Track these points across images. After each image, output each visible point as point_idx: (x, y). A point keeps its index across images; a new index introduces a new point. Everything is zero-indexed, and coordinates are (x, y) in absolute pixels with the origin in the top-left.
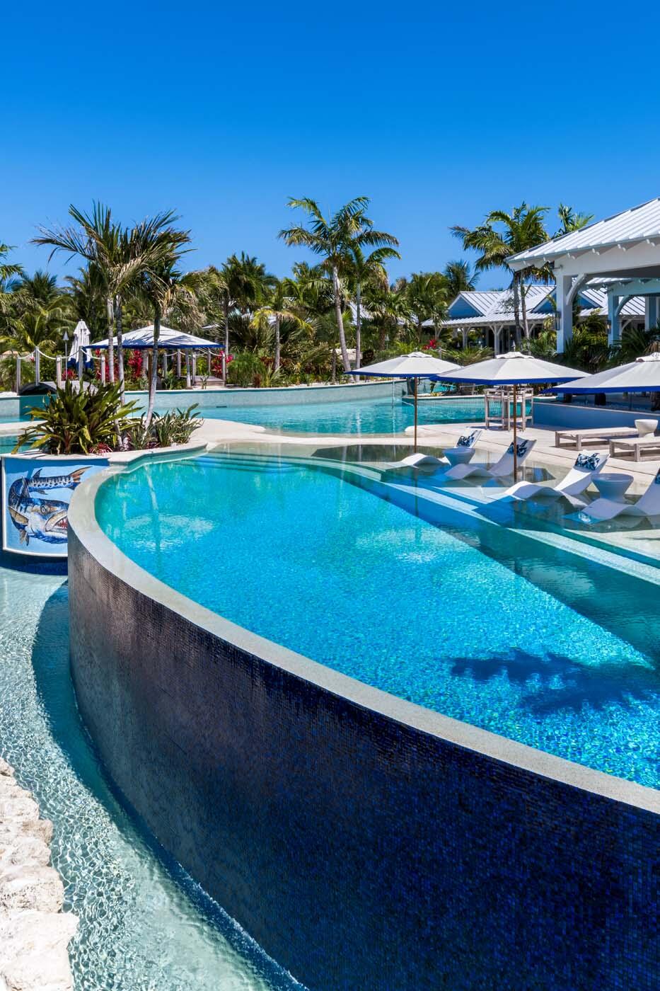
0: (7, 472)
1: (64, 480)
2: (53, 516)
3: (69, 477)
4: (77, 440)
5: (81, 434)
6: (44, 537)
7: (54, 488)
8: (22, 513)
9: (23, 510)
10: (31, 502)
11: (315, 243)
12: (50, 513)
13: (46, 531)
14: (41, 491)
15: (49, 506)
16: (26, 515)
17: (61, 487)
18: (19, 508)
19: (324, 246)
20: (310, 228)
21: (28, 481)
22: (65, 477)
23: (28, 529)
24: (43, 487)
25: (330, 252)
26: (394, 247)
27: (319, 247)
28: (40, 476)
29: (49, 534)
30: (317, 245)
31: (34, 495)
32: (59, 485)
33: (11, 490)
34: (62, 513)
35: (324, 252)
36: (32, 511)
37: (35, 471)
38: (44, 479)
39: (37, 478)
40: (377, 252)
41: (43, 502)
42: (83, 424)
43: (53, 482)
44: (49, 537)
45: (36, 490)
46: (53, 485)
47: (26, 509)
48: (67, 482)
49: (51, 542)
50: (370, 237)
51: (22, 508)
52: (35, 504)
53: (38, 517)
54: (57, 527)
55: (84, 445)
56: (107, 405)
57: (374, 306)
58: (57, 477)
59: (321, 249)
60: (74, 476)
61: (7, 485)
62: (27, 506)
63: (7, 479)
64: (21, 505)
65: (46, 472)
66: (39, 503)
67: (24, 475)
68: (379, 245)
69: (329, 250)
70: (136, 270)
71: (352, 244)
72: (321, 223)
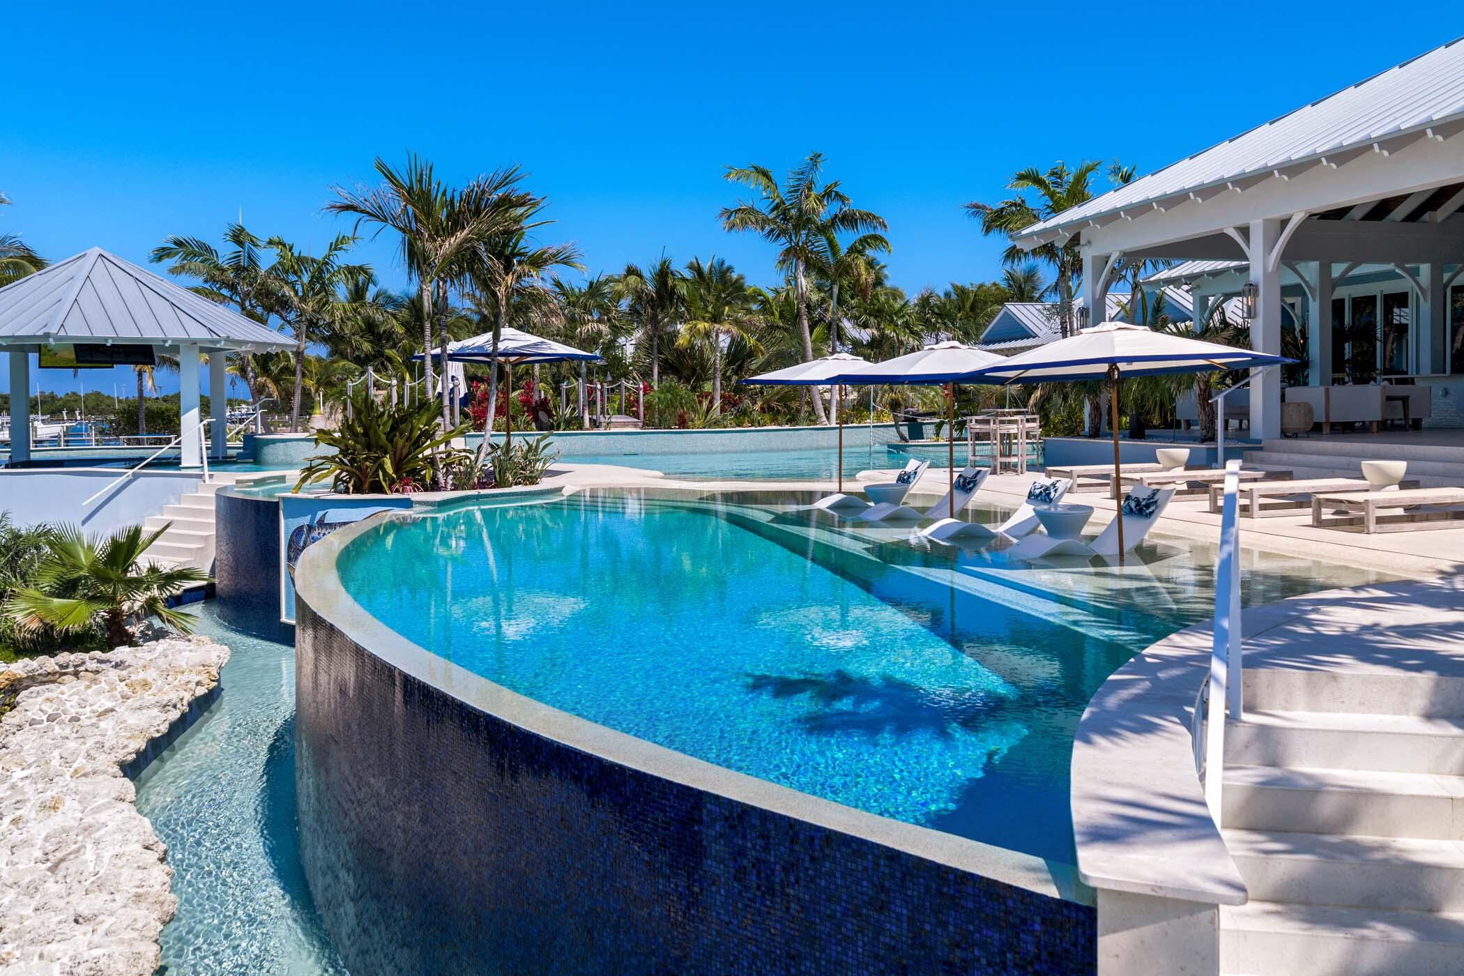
0: (285, 518)
4: (376, 474)
5: (381, 466)
11: (767, 228)
19: (784, 232)
20: (764, 208)
21: (310, 528)
25: (791, 240)
26: (881, 232)
27: (776, 233)
28: (326, 522)
30: (772, 230)
33: (290, 540)
35: (783, 240)
37: (320, 514)
38: (331, 526)
39: (321, 524)
40: (861, 240)
42: (386, 453)
50: (848, 220)
55: (385, 481)
56: (420, 429)
57: (867, 320)
59: (778, 236)
61: (286, 533)
63: (286, 526)
65: (333, 515)
67: (305, 520)
68: (863, 231)
69: (790, 237)
70: (461, 244)
71: (823, 229)
72: (777, 201)
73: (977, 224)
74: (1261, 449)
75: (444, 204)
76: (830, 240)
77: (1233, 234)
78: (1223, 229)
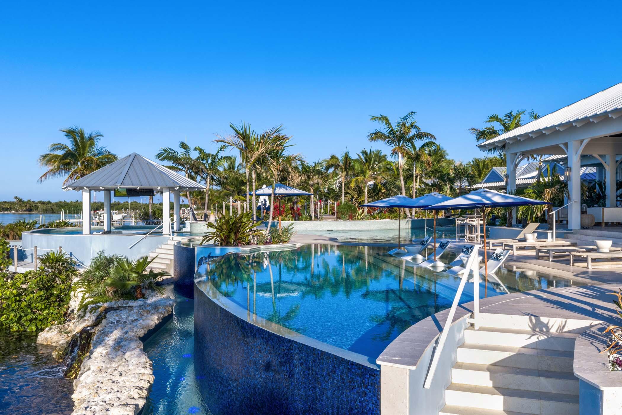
5: (231, 236)
11: (387, 140)
19: (393, 142)
21: (205, 258)
25: (396, 145)
26: (434, 141)
27: (390, 142)
28: (211, 256)
30: (388, 141)
33: (199, 262)
35: (393, 145)
37: (208, 253)
40: (425, 144)
42: (233, 231)
50: (420, 136)
55: (232, 241)
56: (245, 223)
61: (197, 260)
63: (197, 257)
68: (425, 141)
69: (396, 143)
70: (260, 155)
71: (410, 140)
72: (391, 129)
73: (474, 137)
74: (572, 233)
75: (255, 139)
76: (413, 144)
77: (562, 146)
78: (558, 144)
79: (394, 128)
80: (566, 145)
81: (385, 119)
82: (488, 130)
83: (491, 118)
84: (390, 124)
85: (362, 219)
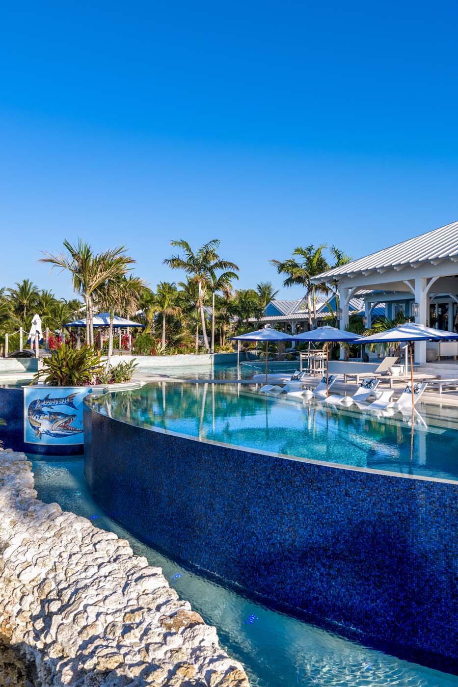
1: (63, 401)
2: (57, 421)
3: (67, 398)
4: (71, 377)
5: (73, 374)
6: (51, 434)
7: (57, 405)
8: (37, 420)
9: (38, 418)
10: (43, 413)
11: (187, 268)
12: (55, 419)
13: (52, 430)
14: (50, 407)
15: (55, 415)
16: (39, 421)
17: (61, 404)
18: (35, 417)
19: (193, 269)
20: (185, 258)
21: (41, 401)
22: (64, 399)
23: (41, 429)
24: (50, 404)
26: (235, 272)
28: (49, 398)
29: (54, 432)
30: (189, 269)
31: (45, 409)
32: (60, 403)
33: (30, 407)
34: (62, 419)
35: (193, 273)
36: (44, 419)
38: (52, 400)
40: (225, 274)
41: (50, 413)
43: (57, 402)
44: (54, 434)
45: (46, 406)
46: (57, 403)
47: (39, 418)
48: (65, 402)
49: (55, 436)
50: (221, 265)
51: (37, 417)
52: (45, 415)
53: (47, 422)
54: (59, 428)
58: (58, 399)
59: (191, 271)
60: (69, 398)
62: (40, 416)
63: (27, 400)
64: (37, 415)
65: (53, 395)
66: (48, 414)
68: (225, 271)
69: (196, 272)
70: (104, 279)
71: (211, 269)
72: (191, 256)
73: (275, 269)
74: (420, 367)
76: (212, 274)
77: (407, 283)
78: (402, 281)
79: (195, 255)
80: (412, 282)
81: (185, 245)
82: (290, 263)
83: (296, 250)
84: (190, 251)
85: (162, 354)
